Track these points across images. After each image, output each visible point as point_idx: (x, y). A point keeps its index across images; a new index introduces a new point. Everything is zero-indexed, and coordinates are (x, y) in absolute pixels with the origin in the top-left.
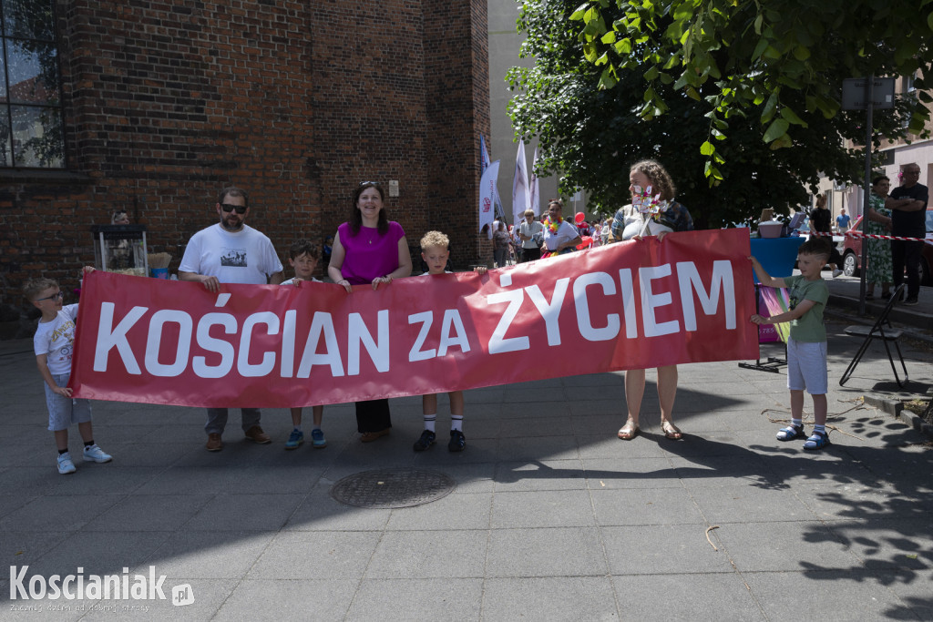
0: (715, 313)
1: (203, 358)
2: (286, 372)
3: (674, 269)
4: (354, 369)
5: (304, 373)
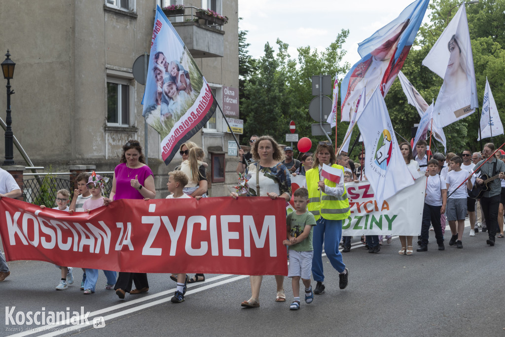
0: (263, 247)
2: (75, 249)
3: (242, 219)
4: (97, 251)
5: (81, 250)
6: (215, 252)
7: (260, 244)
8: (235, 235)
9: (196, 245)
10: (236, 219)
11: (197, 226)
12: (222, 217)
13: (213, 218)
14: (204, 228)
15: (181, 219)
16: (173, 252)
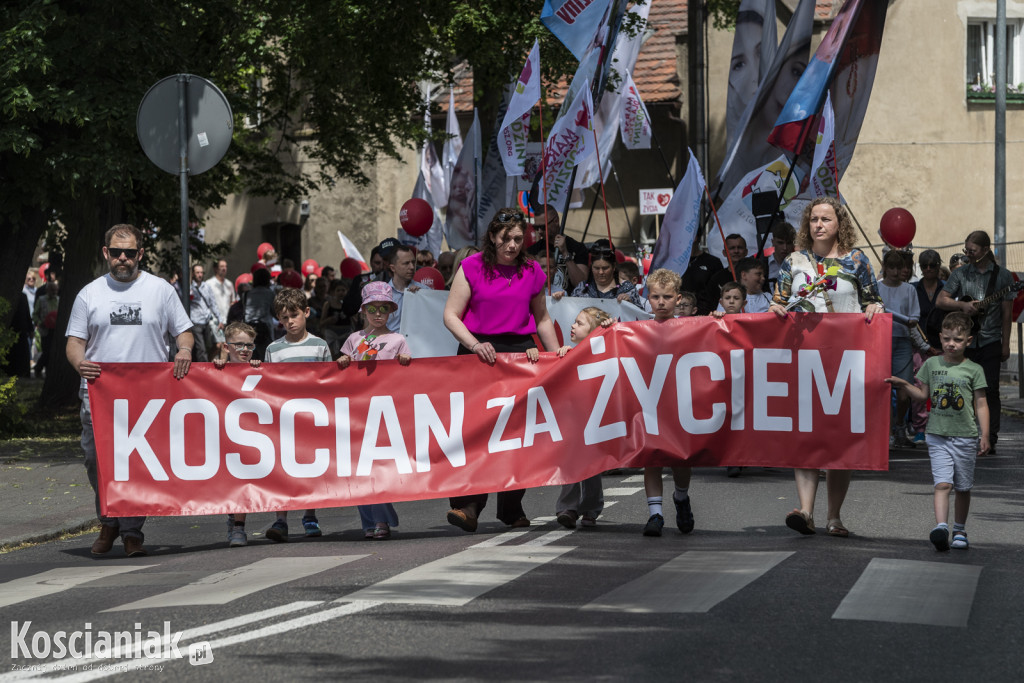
0: (837, 412)
1: (237, 456)
2: (344, 471)
3: (795, 357)
7: (832, 406)
8: (781, 389)
9: (702, 411)
10: (782, 356)
12: (757, 353)
13: (737, 354)
14: (717, 375)
15: (663, 360)
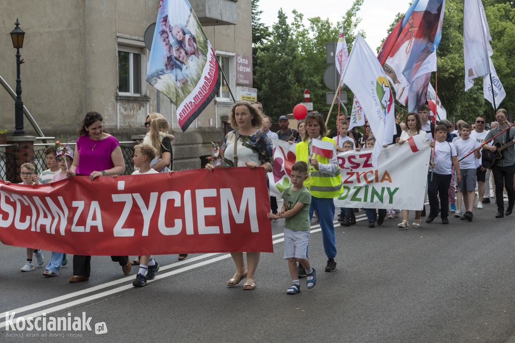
3: (218, 193)
6: (190, 231)
7: (240, 219)
8: (212, 211)
9: (170, 223)
10: (212, 193)
11: (171, 202)
12: (198, 192)
13: (188, 193)
14: (177, 204)
15: (154, 196)
16: (145, 232)
